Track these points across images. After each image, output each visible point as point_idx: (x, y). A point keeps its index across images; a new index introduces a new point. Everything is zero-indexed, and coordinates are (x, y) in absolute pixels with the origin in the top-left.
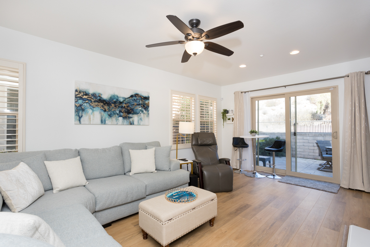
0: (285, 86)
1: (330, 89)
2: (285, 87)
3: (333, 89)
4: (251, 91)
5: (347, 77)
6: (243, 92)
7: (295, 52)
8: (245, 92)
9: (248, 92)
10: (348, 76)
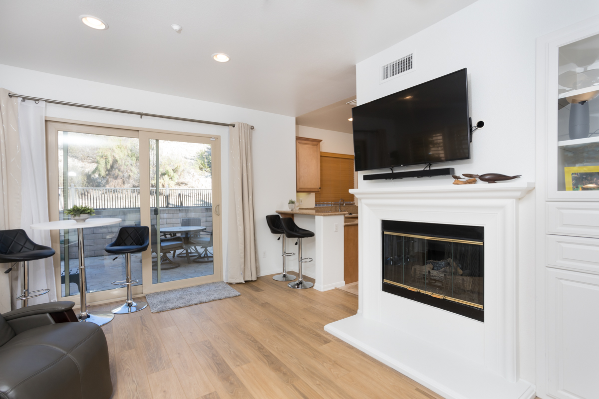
0: (142, 115)
1: (211, 139)
2: (141, 117)
3: (214, 139)
4: (47, 101)
5: (232, 127)
6: (17, 96)
7: (222, 58)
8: (24, 99)
9: (36, 100)
10: (234, 126)
